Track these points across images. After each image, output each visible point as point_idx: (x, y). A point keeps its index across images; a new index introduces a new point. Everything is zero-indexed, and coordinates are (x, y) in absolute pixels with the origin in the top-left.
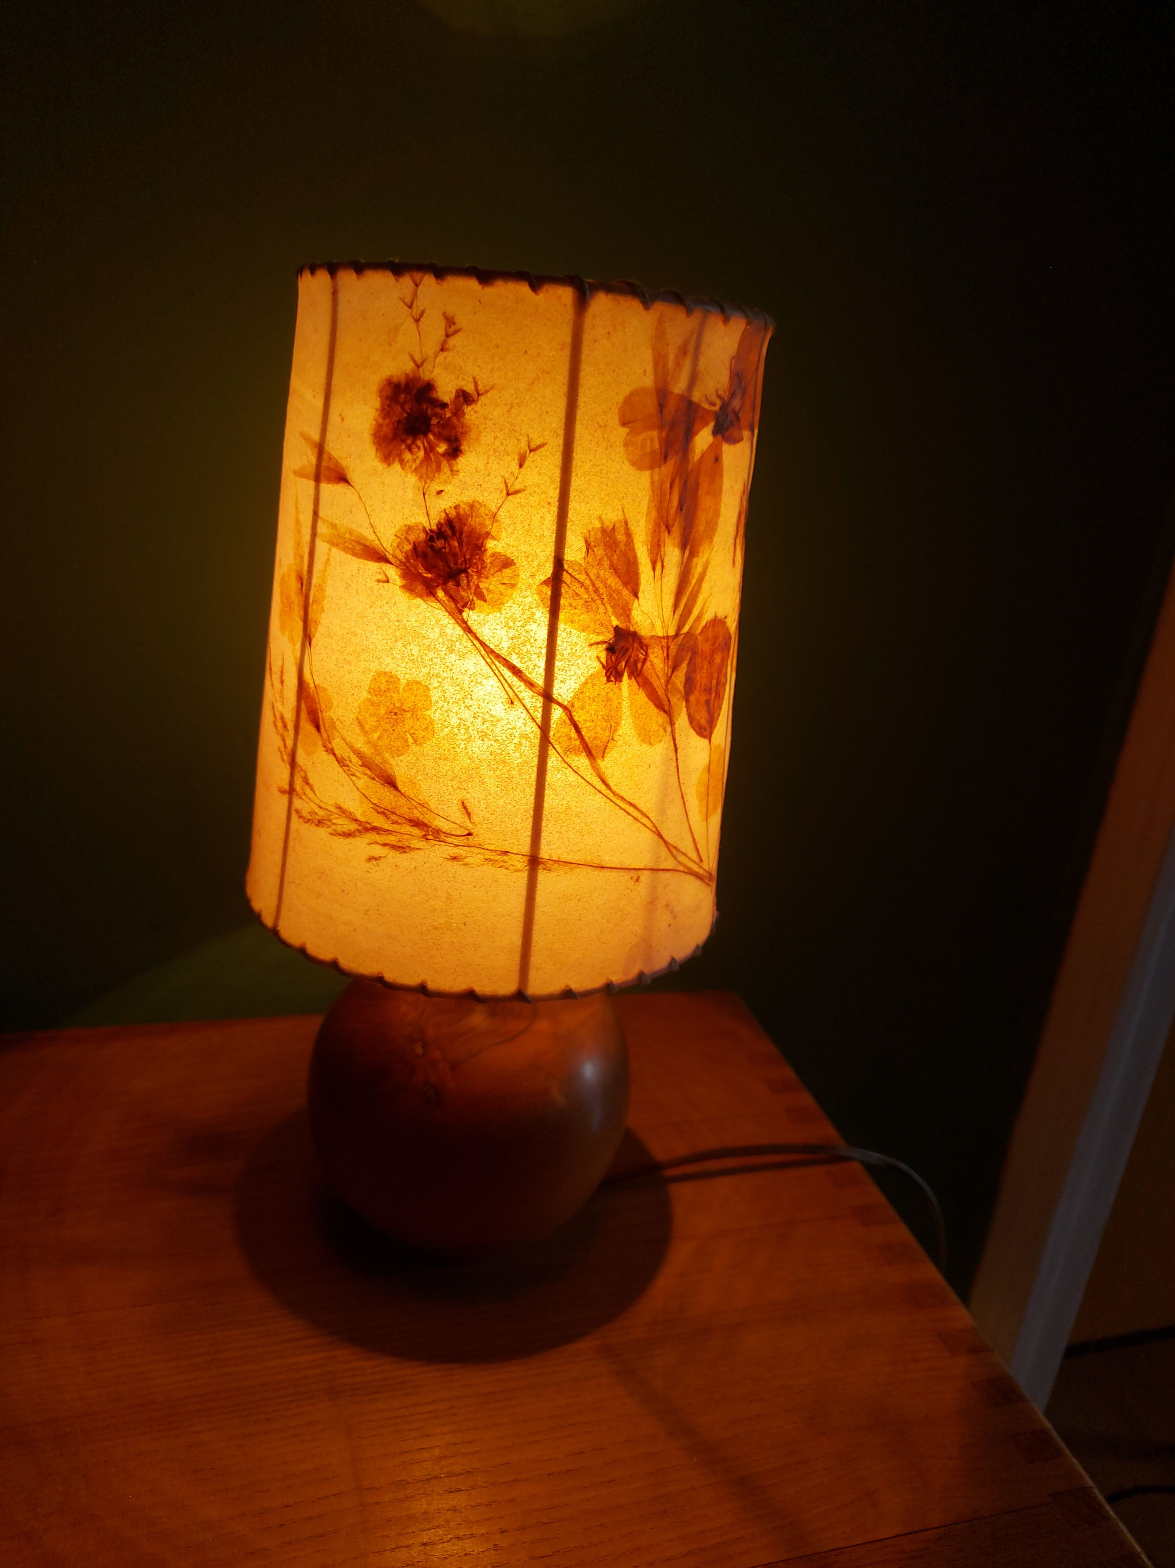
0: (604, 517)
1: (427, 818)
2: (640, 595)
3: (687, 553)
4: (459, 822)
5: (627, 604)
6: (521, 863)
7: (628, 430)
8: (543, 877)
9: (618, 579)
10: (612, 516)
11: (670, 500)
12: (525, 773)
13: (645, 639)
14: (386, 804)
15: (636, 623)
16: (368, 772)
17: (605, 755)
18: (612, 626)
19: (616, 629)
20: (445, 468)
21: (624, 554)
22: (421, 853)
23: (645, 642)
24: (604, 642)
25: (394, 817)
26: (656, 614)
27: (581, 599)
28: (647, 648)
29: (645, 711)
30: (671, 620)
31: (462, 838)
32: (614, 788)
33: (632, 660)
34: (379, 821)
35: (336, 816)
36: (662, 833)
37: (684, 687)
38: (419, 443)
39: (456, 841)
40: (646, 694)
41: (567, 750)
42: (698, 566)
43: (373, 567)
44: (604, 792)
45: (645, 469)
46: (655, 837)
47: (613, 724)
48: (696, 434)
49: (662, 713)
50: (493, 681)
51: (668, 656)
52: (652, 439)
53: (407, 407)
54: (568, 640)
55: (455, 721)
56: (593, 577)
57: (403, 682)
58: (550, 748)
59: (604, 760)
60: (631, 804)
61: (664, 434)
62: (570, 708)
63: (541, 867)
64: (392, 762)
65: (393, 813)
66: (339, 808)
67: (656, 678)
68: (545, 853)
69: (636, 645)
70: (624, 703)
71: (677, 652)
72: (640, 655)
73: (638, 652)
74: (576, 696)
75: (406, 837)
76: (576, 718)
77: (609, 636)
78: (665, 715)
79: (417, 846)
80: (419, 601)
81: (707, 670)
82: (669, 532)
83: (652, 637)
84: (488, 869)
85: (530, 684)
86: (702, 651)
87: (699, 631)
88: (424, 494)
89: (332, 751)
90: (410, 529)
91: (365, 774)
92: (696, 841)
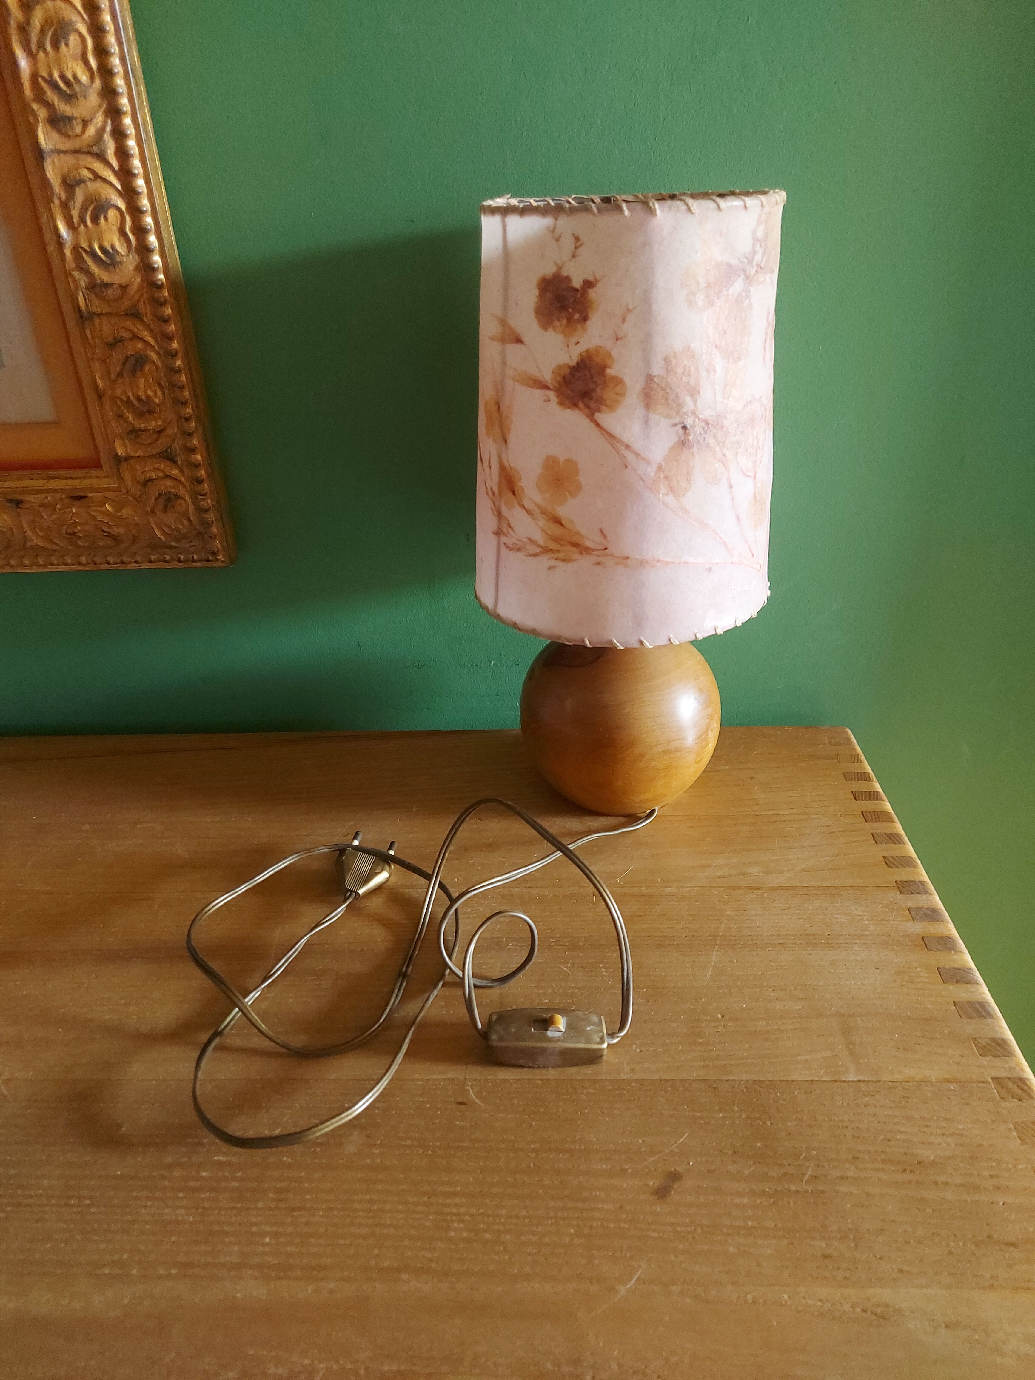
1: (580, 541)
3: (730, 361)
4: (599, 541)
7: (688, 291)
10: (680, 345)
14: (557, 535)
16: (545, 517)
20: (579, 328)
22: (578, 562)
23: (706, 421)
24: (679, 424)
25: (561, 542)
28: (708, 424)
31: (601, 551)
32: (691, 514)
33: (698, 432)
34: (553, 546)
35: (528, 544)
36: (725, 540)
38: (563, 315)
39: (597, 553)
43: (539, 392)
49: (720, 464)
50: (614, 454)
53: (554, 293)
55: (593, 480)
56: (671, 384)
57: (562, 461)
59: (683, 498)
63: (648, 565)
64: (559, 509)
65: (561, 540)
66: (530, 540)
68: (649, 556)
69: (701, 424)
70: (695, 460)
75: (569, 553)
79: (576, 558)
80: (568, 411)
84: (618, 568)
85: (636, 454)
87: (741, 408)
88: (568, 346)
89: (523, 506)
90: (560, 367)
91: (543, 518)
92: (749, 544)
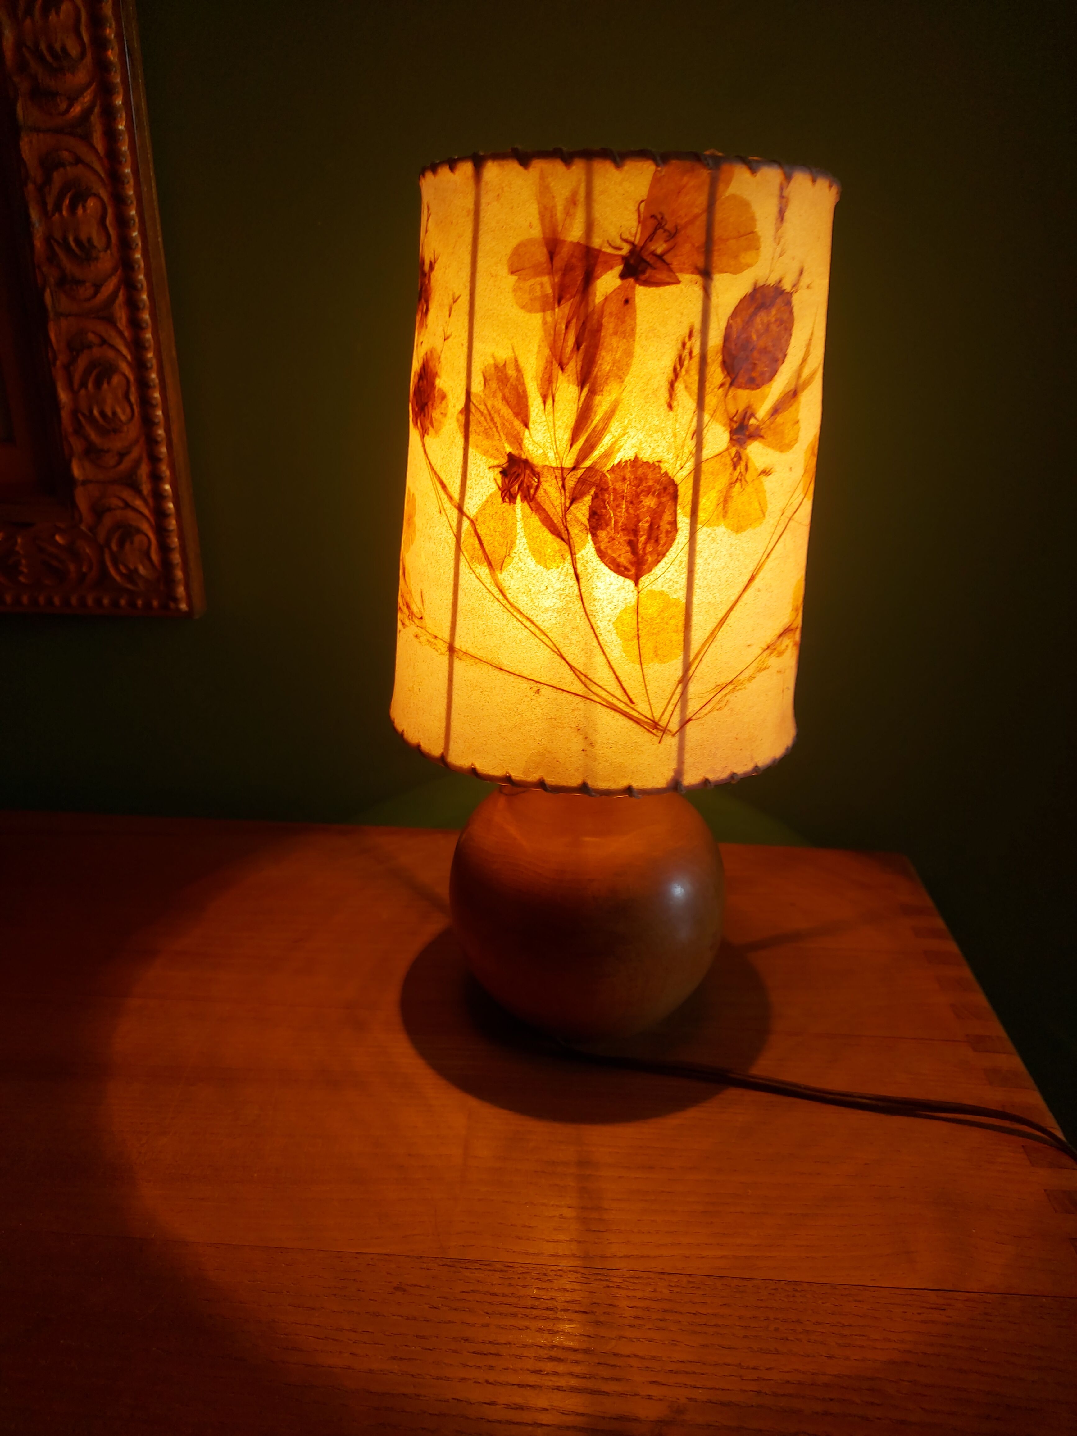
0: (496, 354)
1: (410, 603)
2: (531, 425)
3: (586, 390)
4: (419, 607)
5: (519, 433)
6: (444, 648)
7: (516, 277)
8: (457, 663)
9: (510, 411)
10: (503, 354)
11: (565, 340)
12: (448, 573)
13: (537, 467)
14: (402, 589)
15: (528, 451)
17: (503, 568)
18: (506, 452)
19: (510, 455)
20: (424, 324)
21: (515, 388)
23: (537, 469)
24: (498, 466)
25: (403, 600)
26: (549, 445)
27: (482, 426)
28: (539, 476)
29: (539, 534)
30: (566, 453)
31: (419, 621)
32: (511, 600)
33: (525, 485)
36: (565, 656)
37: (589, 520)
40: (540, 518)
41: (472, 558)
42: (604, 404)
44: (502, 601)
45: (536, 312)
46: (558, 658)
47: (509, 541)
48: (598, 278)
49: (559, 540)
50: (433, 494)
51: (563, 486)
52: (545, 284)
54: (475, 462)
55: (422, 524)
56: (489, 407)
58: (462, 555)
59: (501, 573)
60: (528, 619)
61: (557, 280)
62: (475, 521)
63: (456, 655)
64: (406, 557)
67: (551, 506)
68: (458, 644)
69: (528, 472)
70: (518, 523)
71: (576, 485)
72: (533, 482)
73: (530, 479)
74: (480, 512)
76: (479, 531)
77: (503, 461)
78: (564, 543)
81: (627, 511)
82: (562, 369)
83: (544, 466)
84: (429, 647)
85: (451, 498)
86: (614, 489)
87: (609, 467)
90: (415, 374)
92: (621, 679)
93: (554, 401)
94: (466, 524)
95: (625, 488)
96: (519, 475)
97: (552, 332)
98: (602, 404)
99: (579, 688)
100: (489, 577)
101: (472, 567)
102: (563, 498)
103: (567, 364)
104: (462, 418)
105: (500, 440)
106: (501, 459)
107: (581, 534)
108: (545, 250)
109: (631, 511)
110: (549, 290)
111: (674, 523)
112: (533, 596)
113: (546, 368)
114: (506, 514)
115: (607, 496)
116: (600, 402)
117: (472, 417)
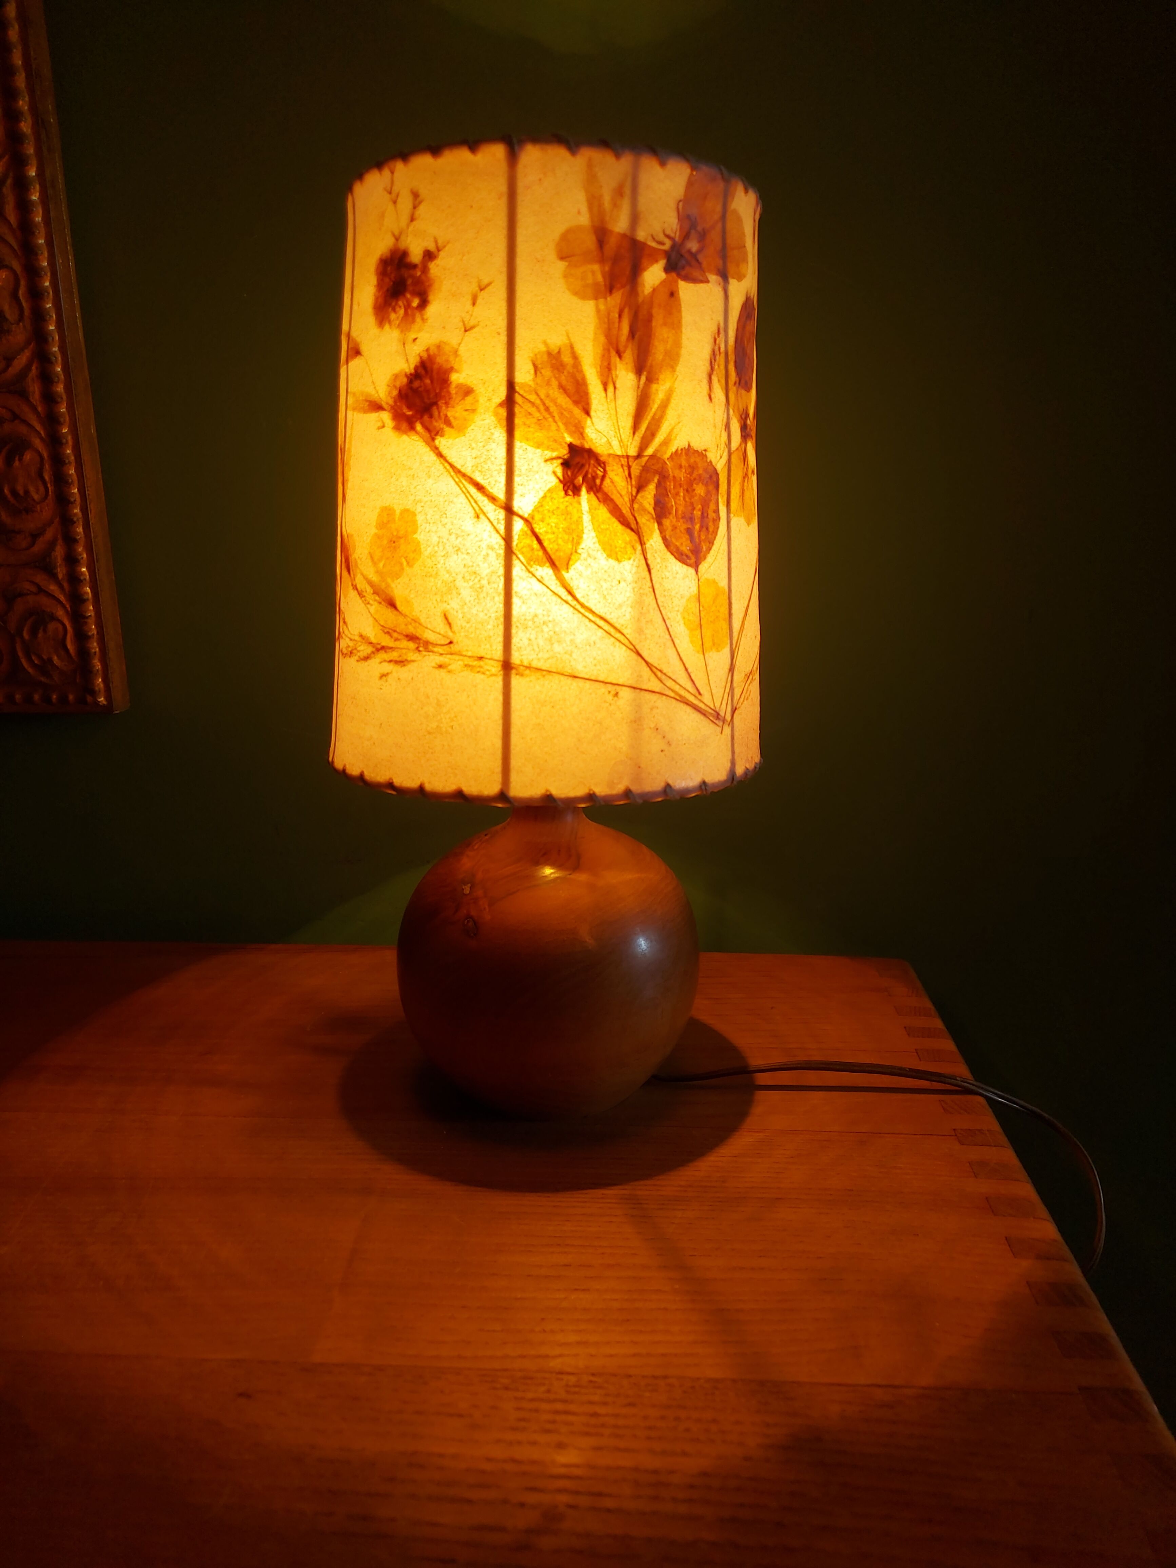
0: (549, 341)
1: (419, 632)
2: (592, 413)
3: (643, 378)
4: (442, 632)
5: (579, 422)
6: (495, 668)
7: (567, 264)
8: (516, 681)
9: (568, 399)
10: (556, 341)
11: (619, 328)
12: (494, 583)
13: (601, 456)
14: (390, 624)
15: (591, 440)
16: (377, 598)
17: (570, 567)
18: (566, 443)
19: (571, 446)
20: (418, 319)
21: (573, 376)
22: (415, 664)
23: (602, 459)
24: (557, 458)
25: (395, 635)
26: (612, 433)
27: (534, 417)
28: (605, 465)
29: (608, 526)
30: (631, 441)
31: (445, 647)
32: (582, 600)
33: (589, 476)
34: (386, 641)
35: (360, 643)
36: (641, 652)
37: (654, 509)
38: (400, 303)
39: (440, 650)
40: (608, 510)
41: (530, 560)
42: (659, 393)
43: (374, 416)
44: (571, 603)
45: (589, 299)
46: (634, 656)
47: (575, 537)
48: (645, 269)
49: (629, 531)
50: (462, 499)
51: (630, 474)
52: (595, 272)
53: (393, 276)
54: (525, 457)
55: (435, 539)
56: (543, 397)
57: (398, 512)
58: (514, 557)
59: (568, 572)
60: (602, 618)
61: (607, 268)
62: (530, 520)
63: (514, 672)
64: (393, 585)
65: (395, 631)
66: (361, 636)
67: (619, 495)
68: (516, 658)
69: (592, 462)
70: (584, 516)
71: (641, 473)
72: (599, 472)
73: (595, 469)
74: (536, 509)
75: (404, 651)
76: (537, 530)
77: (564, 452)
78: (633, 534)
79: (413, 658)
80: (405, 437)
81: (684, 498)
82: (620, 357)
83: (610, 455)
84: (466, 673)
85: (493, 499)
86: (674, 477)
87: (668, 455)
88: (404, 344)
89: (355, 588)
90: (396, 376)
91: (375, 600)
92: (690, 670)
93: (615, 388)
94: (518, 525)
95: (682, 475)
96: (583, 465)
97: (606, 320)
98: (659, 392)
99: (655, 685)
100: (554, 577)
101: (531, 570)
102: (630, 487)
103: (624, 352)
104: (503, 412)
105: (558, 430)
106: (561, 450)
107: (648, 523)
108: (594, 238)
109: (687, 499)
110: (600, 278)
111: (717, 511)
112: (605, 593)
113: (603, 356)
114: (570, 509)
115: (668, 483)
116: (657, 390)
117: (517, 409)
